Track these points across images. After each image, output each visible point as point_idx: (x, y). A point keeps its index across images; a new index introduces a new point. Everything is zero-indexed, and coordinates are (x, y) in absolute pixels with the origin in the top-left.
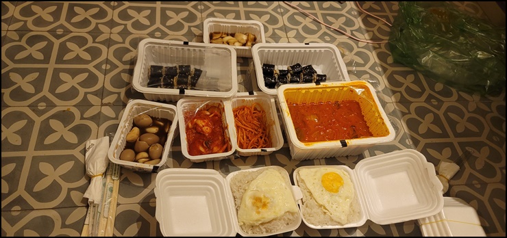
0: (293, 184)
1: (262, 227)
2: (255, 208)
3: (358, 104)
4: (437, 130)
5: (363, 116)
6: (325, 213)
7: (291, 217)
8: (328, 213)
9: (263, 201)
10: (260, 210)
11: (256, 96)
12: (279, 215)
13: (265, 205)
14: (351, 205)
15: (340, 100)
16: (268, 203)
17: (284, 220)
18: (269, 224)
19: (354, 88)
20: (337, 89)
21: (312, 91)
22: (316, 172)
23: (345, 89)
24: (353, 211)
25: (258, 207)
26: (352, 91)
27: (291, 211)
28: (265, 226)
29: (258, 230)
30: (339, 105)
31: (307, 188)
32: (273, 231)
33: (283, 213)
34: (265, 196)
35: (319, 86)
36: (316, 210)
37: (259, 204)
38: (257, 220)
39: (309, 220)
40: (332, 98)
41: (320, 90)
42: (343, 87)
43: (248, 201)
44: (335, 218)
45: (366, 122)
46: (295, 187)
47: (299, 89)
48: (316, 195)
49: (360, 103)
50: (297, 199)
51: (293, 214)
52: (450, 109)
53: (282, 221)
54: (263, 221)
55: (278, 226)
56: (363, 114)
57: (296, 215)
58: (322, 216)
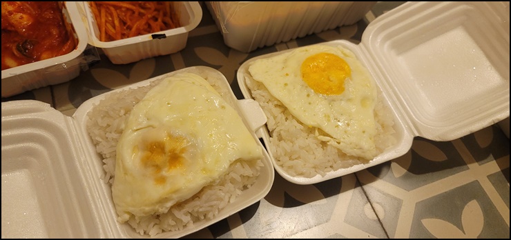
0: (240, 96)
1: (179, 214)
2: (150, 171)
6: (324, 144)
7: (248, 171)
8: (332, 142)
9: (168, 148)
10: (164, 173)
12: (216, 175)
13: (175, 158)
14: (376, 115)
16: (183, 150)
17: (233, 181)
18: (197, 202)
22: (285, 61)
24: (383, 126)
25: (158, 168)
27: (246, 156)
28: (188, 208)
29: (173, 223)
31: (272, 98)
32: (210, 215)
33: (226, 165)
34: (170, 136)
36: (304, 141)
37: (159, 159)
38: (162, 201)
39: (290, 167)
43: (131, 158)
44: (349, 151)
46: (247, 103)
48: (295, 107)
50: (254, 126)
51: (251, 162)
53: (229, 186)
54: (176, 198)
55: (221, 199)
57: (259, 163)
58: (319, 152)
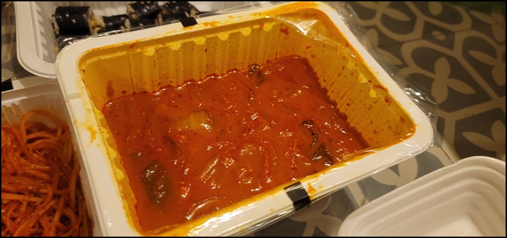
3: (304, 62)
4: (464, 88)
5: (325, 91)
11: (19, 92)
15: (261, 60)
19: (289, 21)
20: (246, 31)
21: (176, 46)
23: (268, 27)
26: (285, 30)
30: (260, 74)
35: (194, 29)
40: (240, 58)
41: (200, 41)
42: (261, 22)
45: (335, 104)
47: (132, 46)
49: (311, 61)
52: (469, 44)
56: (323, 85)
